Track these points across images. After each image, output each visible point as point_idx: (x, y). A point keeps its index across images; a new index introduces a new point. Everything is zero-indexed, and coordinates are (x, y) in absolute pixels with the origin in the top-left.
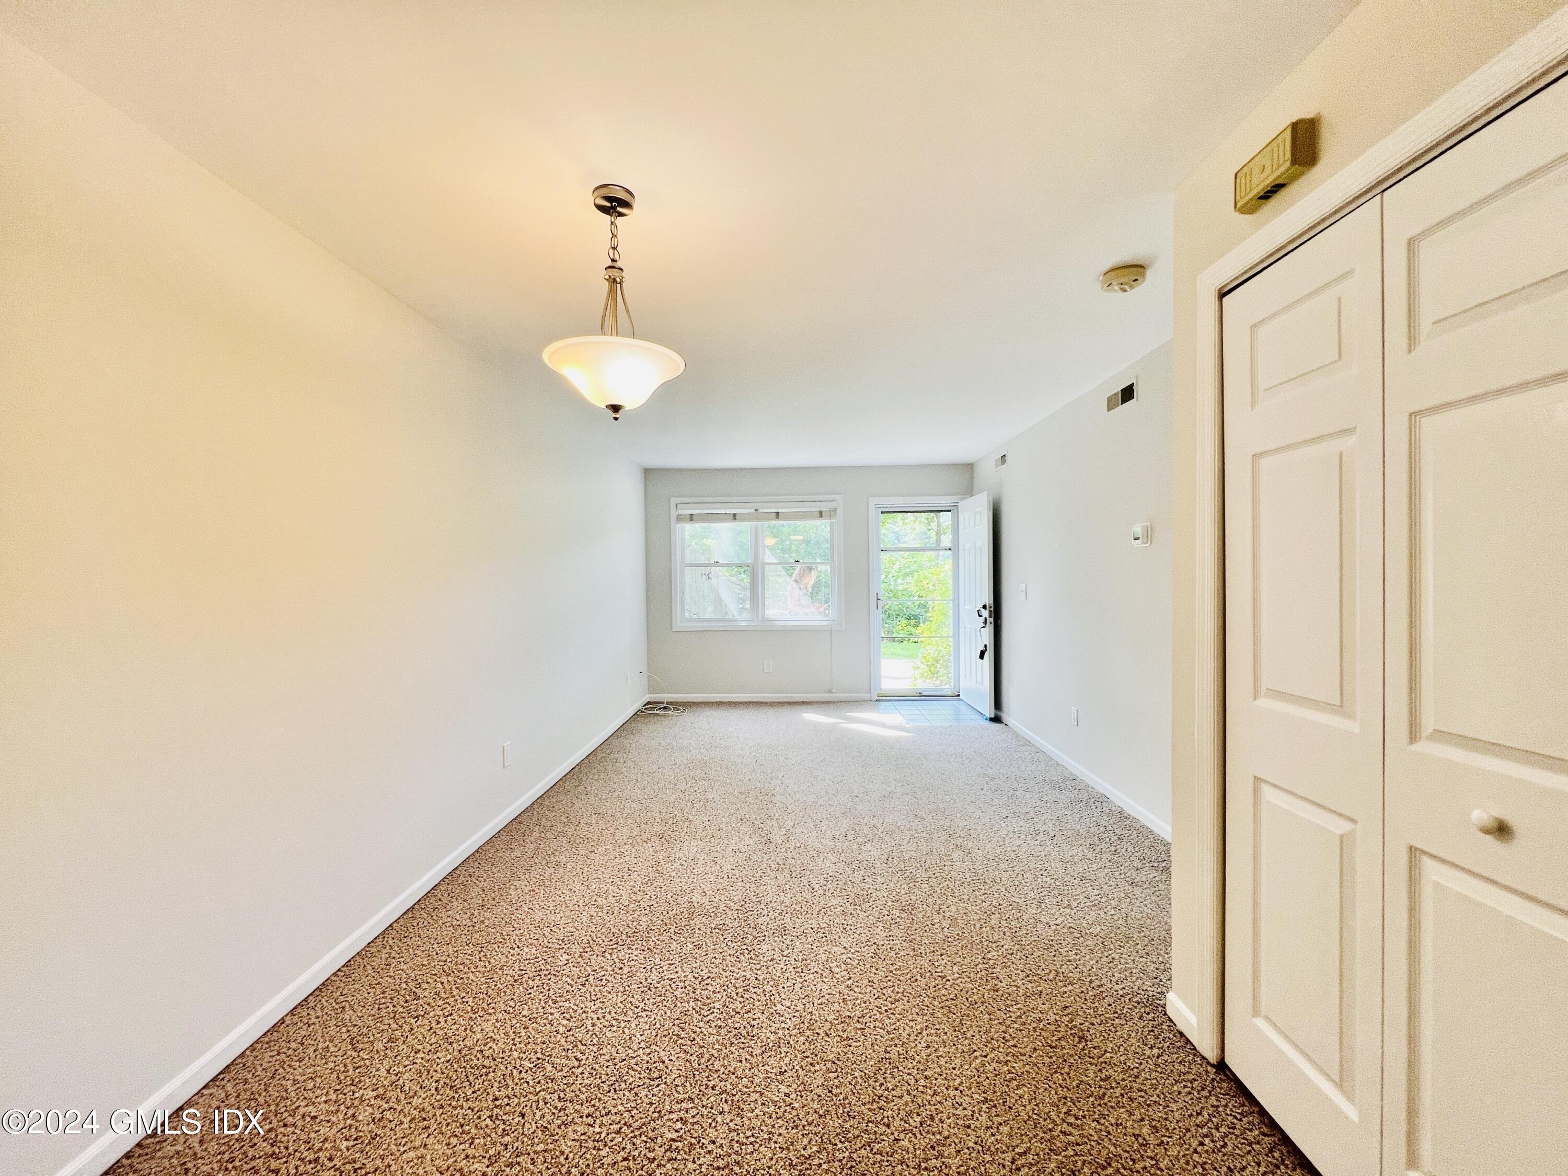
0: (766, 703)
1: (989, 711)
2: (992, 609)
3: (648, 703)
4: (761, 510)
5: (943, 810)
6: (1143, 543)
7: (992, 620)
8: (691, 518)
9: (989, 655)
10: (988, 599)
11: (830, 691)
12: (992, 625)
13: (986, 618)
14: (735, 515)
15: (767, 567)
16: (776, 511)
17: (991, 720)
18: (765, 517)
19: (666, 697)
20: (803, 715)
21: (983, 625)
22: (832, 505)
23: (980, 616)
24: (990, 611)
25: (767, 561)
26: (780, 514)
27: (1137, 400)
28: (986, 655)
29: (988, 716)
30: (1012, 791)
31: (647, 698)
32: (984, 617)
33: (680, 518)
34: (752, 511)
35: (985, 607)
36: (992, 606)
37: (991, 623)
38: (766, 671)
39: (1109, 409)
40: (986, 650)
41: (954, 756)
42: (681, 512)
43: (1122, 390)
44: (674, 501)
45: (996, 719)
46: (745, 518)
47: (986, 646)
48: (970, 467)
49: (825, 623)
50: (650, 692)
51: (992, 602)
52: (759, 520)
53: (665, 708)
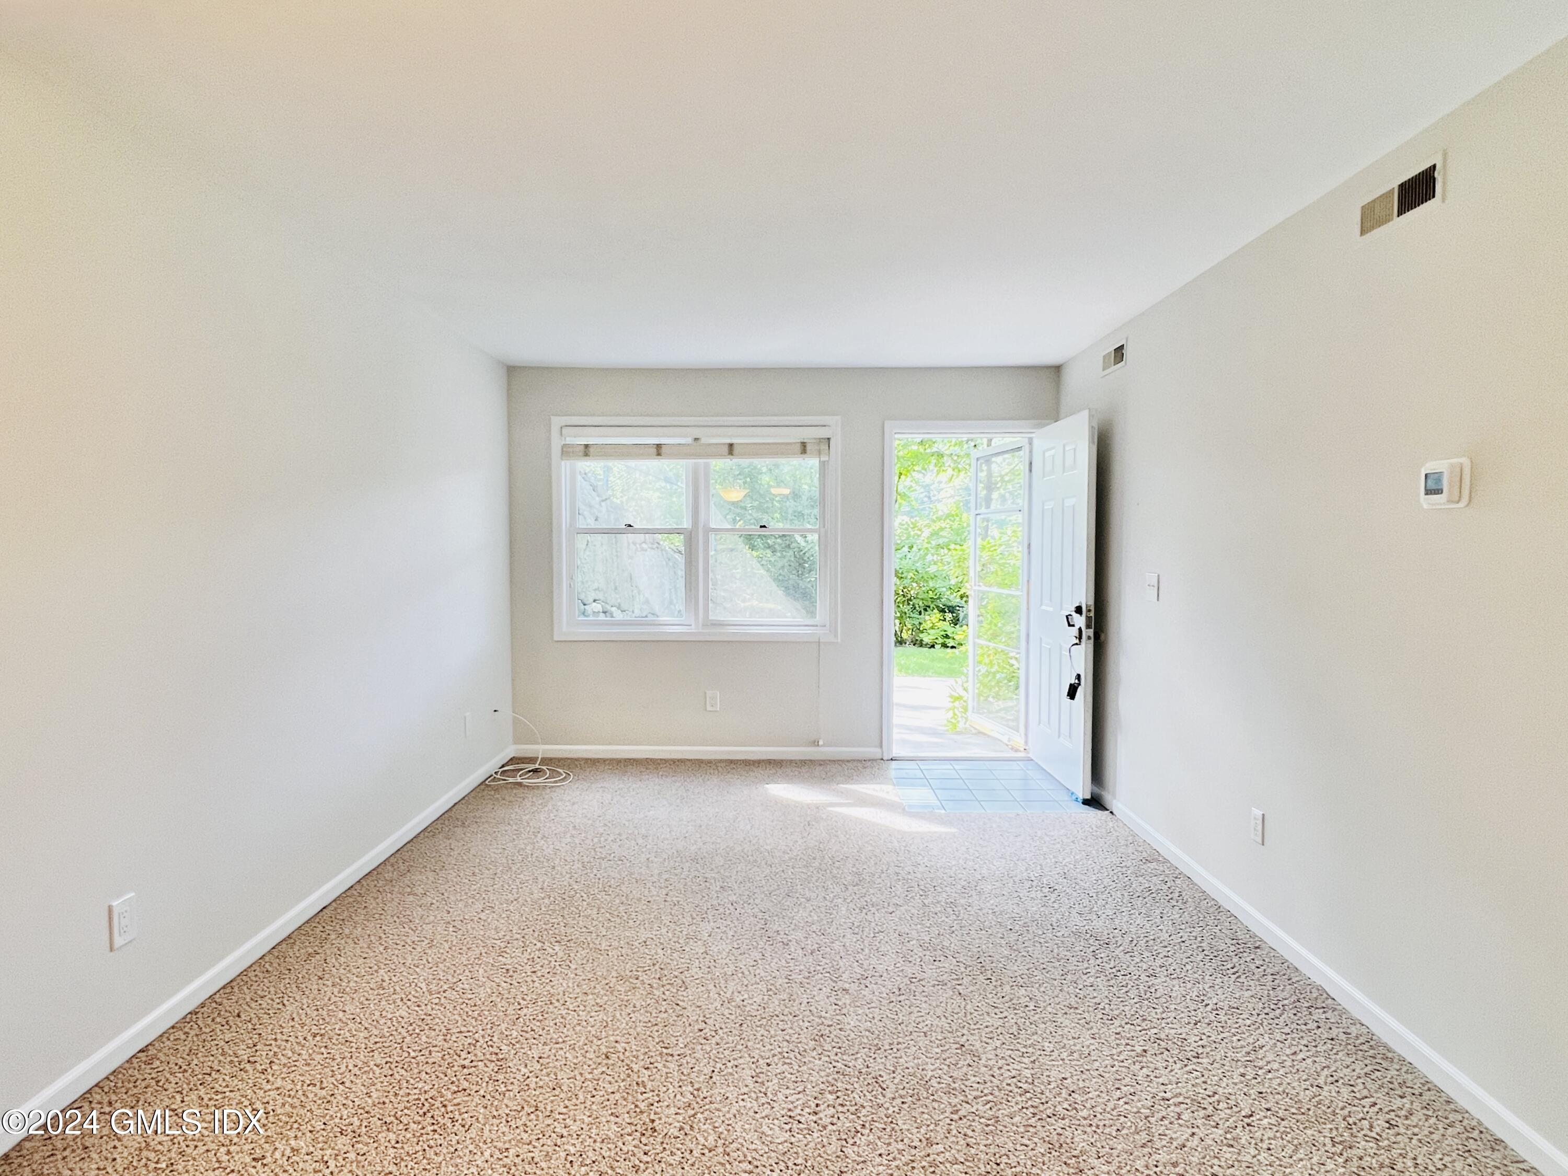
0: (709, 762)
1: (1083, 789)
2: (1092, 614)
3: (512, 761)
4: (704, 440)
5: (1014, 1030)
6: (1450, 501)
7: (1091, 632)
8: (586, 450)
9: (1084, 693)
10: (1083, 595)
11: (815, 743)
12: (1092, 641)
13: (1080, 630)
14: (659, 446)
15: (712, 536)
16: (729, 441)
17: (1086, 802)
18: (710, 452)
19: (540, 750)
20: (767, 786)
21: (1077, 641)
22: (823, 433)
23: (1070, 625)
24: (1088, 619)
25: (713, 526)
26: (735, 447)
27: (1443, 200)
28: (1080, 692)
29: (1081, 797)
30: (1144, 978)
31: (511, 751)
32: (1077, 627)
33: (567, 451)
34: (689, 440)
35: (1079, 610)
36: (1092, 608)
37: (1089, 638)
38: (709, 708)
39: (1363, 232)
40: (1079, 684)
41: (1027, 884)
42: (569, 441)
43: (1402, 186)
44: (557, 422)
45: (1094, 802)
46: (680, 452)
47: (1078, 677)
48: (1056, 370)
49: (808, 630)
50: (517, 741)
51: (1091, 602)
52: (699, 456)
53: (535, 771)
